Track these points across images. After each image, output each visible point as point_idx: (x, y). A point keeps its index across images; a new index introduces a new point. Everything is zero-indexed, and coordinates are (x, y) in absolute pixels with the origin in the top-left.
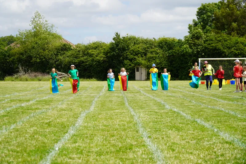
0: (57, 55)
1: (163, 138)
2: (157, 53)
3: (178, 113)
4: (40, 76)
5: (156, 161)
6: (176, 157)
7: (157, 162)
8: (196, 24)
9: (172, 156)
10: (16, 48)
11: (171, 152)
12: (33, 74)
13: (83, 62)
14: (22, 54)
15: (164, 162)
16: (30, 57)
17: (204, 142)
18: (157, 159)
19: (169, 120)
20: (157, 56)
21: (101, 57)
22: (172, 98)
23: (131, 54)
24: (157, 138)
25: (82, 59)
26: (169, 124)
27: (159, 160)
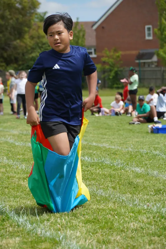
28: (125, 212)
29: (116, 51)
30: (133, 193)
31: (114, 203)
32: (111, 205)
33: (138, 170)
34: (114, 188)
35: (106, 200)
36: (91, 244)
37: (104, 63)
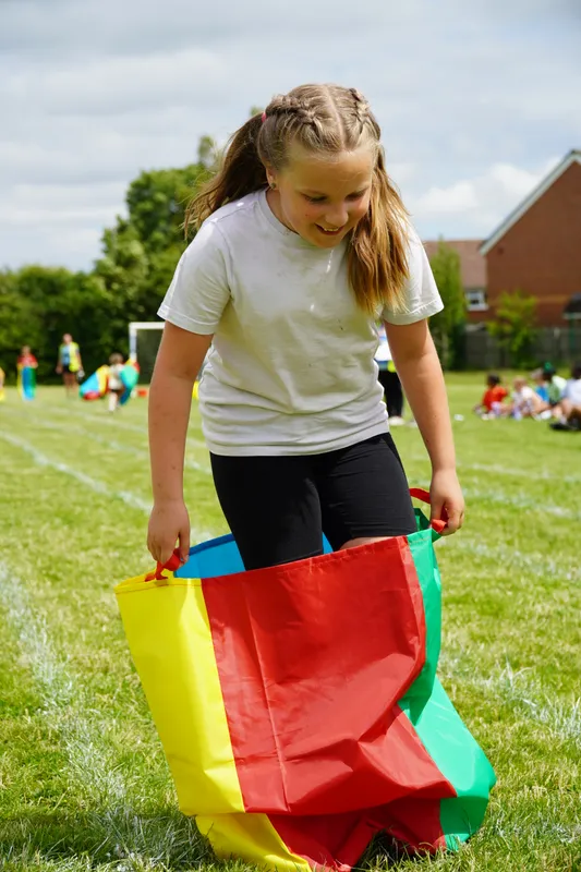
1: (26, 546)
2: (14, 309)
3: (70, 477)
5: (5, 608)
6: (61, 597)
7: (8, 611)
8: (122, 229)
9: (52, 593)
11: (49, 583)
15: (29, 612)
17: (140, 556)
18: (9, 603)
19: (44, 495)
20: (15, 316)
22: (56, 436)
24: (8, 547)
26: (45, 506)
27: (15, 608)
28: (528, 586)
29: (525, 295)
30: (545, 552)
31: (508, 569)
32: (500, 572)
33: (559, 511)
34: (510, 543)
35: (492, 563)
36: (457, 642)
37: (503, 320)
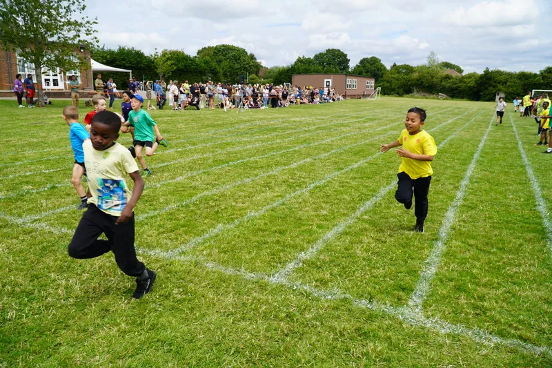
0: (441, 81)
4: (427, 95)
10: (415, 75)
12: (424, 94)
13: (459, 87)
14: (417, 80)
16: (422, 82)
21: (472, 84)
23: (495, 82)
25: (459, 85)
